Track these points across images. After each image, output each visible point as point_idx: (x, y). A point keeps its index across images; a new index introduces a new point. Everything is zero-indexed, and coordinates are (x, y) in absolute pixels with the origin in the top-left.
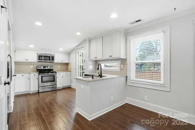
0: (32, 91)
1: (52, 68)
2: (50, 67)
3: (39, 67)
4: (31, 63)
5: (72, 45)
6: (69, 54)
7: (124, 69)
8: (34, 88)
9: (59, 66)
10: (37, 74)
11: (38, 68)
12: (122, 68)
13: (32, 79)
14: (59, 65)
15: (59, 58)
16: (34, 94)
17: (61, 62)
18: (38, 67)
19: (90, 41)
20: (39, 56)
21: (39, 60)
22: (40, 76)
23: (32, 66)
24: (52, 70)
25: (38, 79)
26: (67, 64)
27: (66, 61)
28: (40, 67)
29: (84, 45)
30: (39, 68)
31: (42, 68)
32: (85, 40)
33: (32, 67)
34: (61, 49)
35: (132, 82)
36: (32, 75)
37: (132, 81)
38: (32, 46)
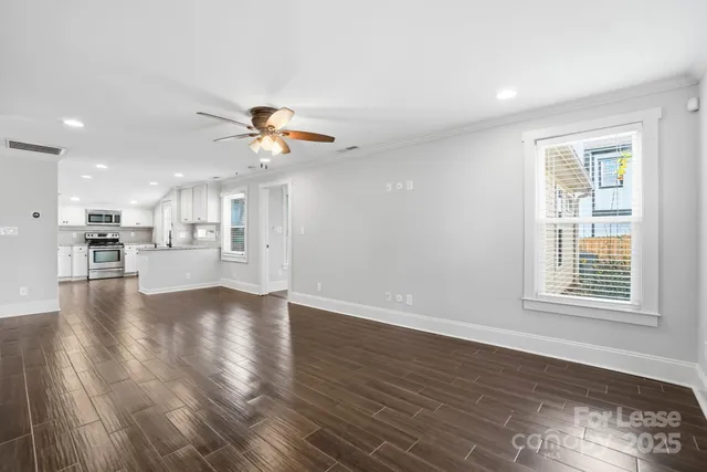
1: (117, 237)
2: (113, 235)
3: (90, 234)
4: (73, 229)
5: (152, 196)
6: (153, 209)
7: (219, 236)
8: (79, 272)
9: (133, 234)
10: (85, 248)
13: (75, 256)
14: (132, 231)
15: (130, 218)
16: (79, 282)
18: (87, 234)
19: (180, 191)
20: (90, 215)
21: (89, 221)
22: (91, 251)
24: (117, 240)
25: (88, 256)
26: (150, 230)
27: (145, 223)
28: (92, 235)
29: (170, 198)
30: (90, 237)
31: (96, 236)
32: (172, 189)
33: (75, 234)
34: (134, 202)
36: (76, 248)
38: (75, 199)
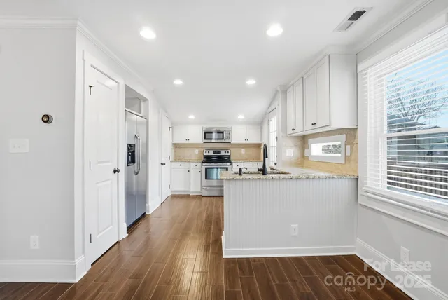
0: (193, 192)
1: (229, 154)
2: (226, 152)
3: (207, 151)
4: (194, 146)
5: (257, 106)
6: (260, 124)
7: (353, 157)
8: (195, 188)
9: (243, 151)
10: (199, 164)
11: (205, 154)
12: (348, 154)
14: (243, 148)
15: (239, 135)
16: (195, 197)
17: (244, 142)
18: (205, 151)
20: (205, 133)
21: (205, 139)
22: (204, 168)
24: (229, 157)
27: (254, 139)
28: (209, 152)
30: (207, 154)
31: (211, 153)
32: (276, 92)
33: (197, 151)
34: (241, 117)
35: (368, 196)
36: (193, 165)
37: (368, 194)
38: (192, 117)
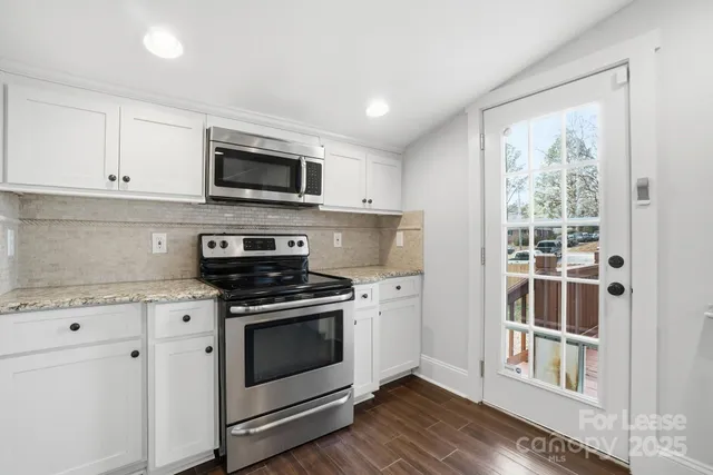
2: (291, 244)
3: (212, 245)
11: (208, 253)
13: (161, 356)
14: (338, 229)
18: (206, 240)
22: (235, 329)
23: (163, 237)
25: (219, 350)
26: (384, 223)
28: (224, 245)
31: (237, 249)
